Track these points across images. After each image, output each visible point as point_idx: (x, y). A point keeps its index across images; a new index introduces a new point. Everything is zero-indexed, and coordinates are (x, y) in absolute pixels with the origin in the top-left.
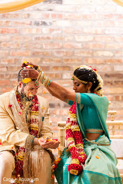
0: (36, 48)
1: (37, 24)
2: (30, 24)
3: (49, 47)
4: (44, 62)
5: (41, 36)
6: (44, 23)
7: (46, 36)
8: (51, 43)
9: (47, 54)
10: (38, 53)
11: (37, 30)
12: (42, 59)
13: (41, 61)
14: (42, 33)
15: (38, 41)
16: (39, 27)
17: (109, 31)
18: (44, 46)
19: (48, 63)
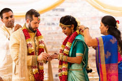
0: (48, 39)
1: (49, 24)
2: (45, 25)
3: (57, 39)
4: (54, 48)
5: (51, 32)
6: (53, 24)
7: (54, 32)
8: (58, 36)
9: (56, 43)
10: (50, 42)
11: (49, 28)
12: (53, 46)
13: (52, 48)
14: (52, 30)
15: (50, 35)
16: (50, 26)
17: (94, 27)
18: (54, 38)
19: (56, 48)
